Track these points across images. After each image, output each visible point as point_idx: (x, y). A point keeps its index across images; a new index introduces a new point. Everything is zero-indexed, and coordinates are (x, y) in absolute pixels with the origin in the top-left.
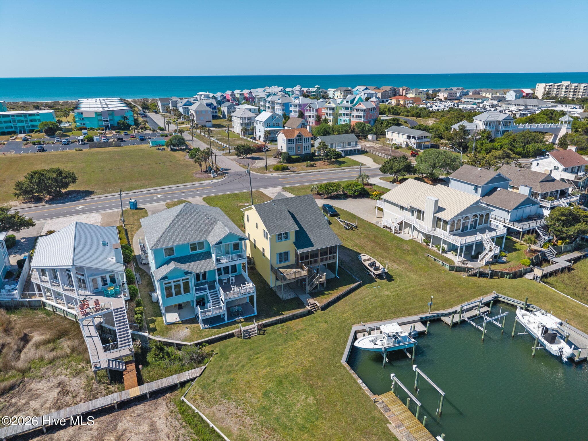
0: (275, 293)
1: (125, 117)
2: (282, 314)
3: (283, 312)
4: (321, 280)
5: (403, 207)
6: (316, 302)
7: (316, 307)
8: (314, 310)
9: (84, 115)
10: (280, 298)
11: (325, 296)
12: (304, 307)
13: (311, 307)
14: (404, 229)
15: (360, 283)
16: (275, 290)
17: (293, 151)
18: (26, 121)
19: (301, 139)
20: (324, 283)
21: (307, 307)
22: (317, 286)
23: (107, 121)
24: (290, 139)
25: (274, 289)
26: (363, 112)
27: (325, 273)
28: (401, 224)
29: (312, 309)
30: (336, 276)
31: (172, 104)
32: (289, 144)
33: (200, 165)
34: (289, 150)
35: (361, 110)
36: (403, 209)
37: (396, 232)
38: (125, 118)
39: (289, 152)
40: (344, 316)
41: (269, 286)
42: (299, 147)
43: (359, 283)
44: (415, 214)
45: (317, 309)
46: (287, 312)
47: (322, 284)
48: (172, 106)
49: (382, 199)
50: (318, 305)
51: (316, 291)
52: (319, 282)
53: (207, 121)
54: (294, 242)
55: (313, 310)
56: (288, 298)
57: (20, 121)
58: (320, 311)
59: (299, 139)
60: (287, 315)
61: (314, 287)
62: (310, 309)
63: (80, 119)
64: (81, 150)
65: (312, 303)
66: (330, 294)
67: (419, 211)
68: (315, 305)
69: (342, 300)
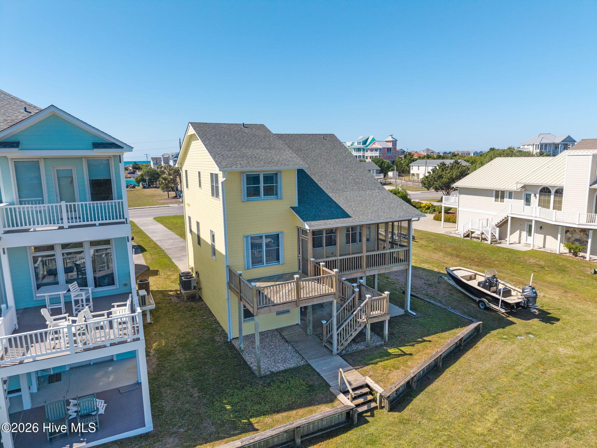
0: (237, 355)
2: (251, 428)
3: (253, 420)
4: (375, 313)
5: (503, 192)
6: (369, 381)
7: (370, 397)
8: (365, 408)
10: (250, 369)
11: (389, 362)
12: (331, 399)
13: (354, 398)
14: (511, 234)
15: (477, 329)
16: (240, 345)
20: (382, 323)
21: (341, 397)
22: (364, 330)
25: (236, 344)
26: (378, 152)
27: (387, 293)
28: (502, 225)
29: (358, 406)
30: (406, 311)
31: (164, 161)
35: (376, 150)
36: (503, 197)
37: (494, 241)
40: (479, 430)
41: (226, 336)
43: (473, 326)
44: (535, 200)
45: (373, 405)
46: (268, 419)
47: (377, 328)
48: (164, 163)
49: (455, 189)
50: (378, 389)
51: (361, 347)
52: (368, 318)
54: (293, 208)
55: (360, 410)
56: (275, 369)
58: (385, 411)
60: (268, 433)
61: (354, 334)
62: (352, 405)
65: (355, 385)
66: (405, 354)
67: (545, 191)
68: (366, 390)
69: (448, 373)
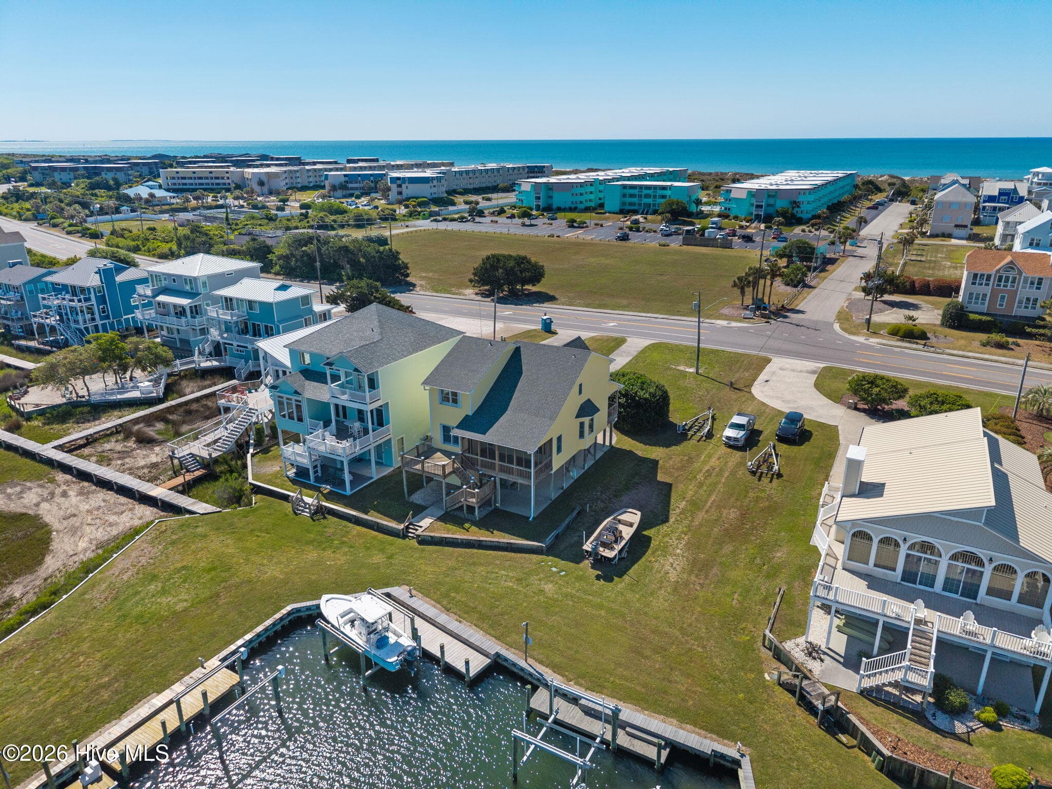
1: (795, 202)
9: (732, 195)
17: (983, 304)
18: (640, 196)
19: (1014, 279)
22: (462, 506)
23: (761, 207)
24: (979, 273)
30: (530, 515)
32: (974, 283)
33: (743, 293)
34: (970, 298)
38: (795, 204)
39: (970, 303)
42: (1003, 297)
52: (465, 500)
53: (956, 226)
57: (647, 196)
59: (1007, 279)
63: (726, 200)
64: (665, 246)
